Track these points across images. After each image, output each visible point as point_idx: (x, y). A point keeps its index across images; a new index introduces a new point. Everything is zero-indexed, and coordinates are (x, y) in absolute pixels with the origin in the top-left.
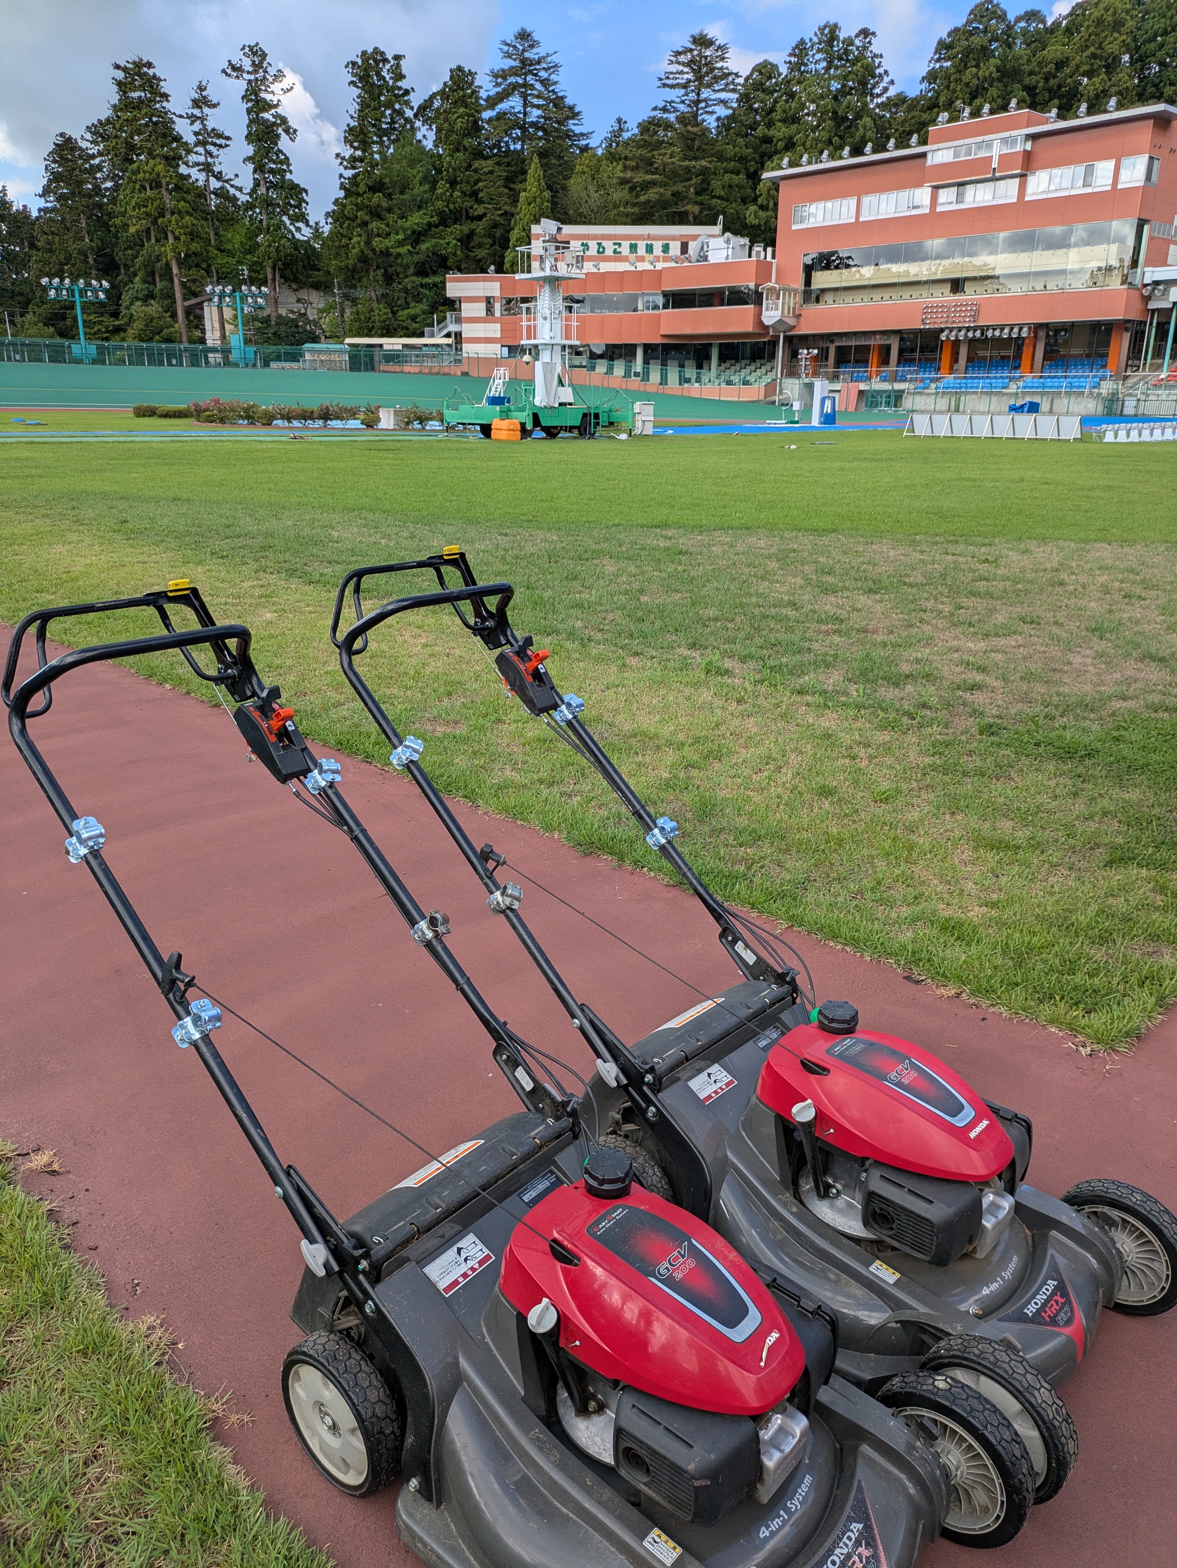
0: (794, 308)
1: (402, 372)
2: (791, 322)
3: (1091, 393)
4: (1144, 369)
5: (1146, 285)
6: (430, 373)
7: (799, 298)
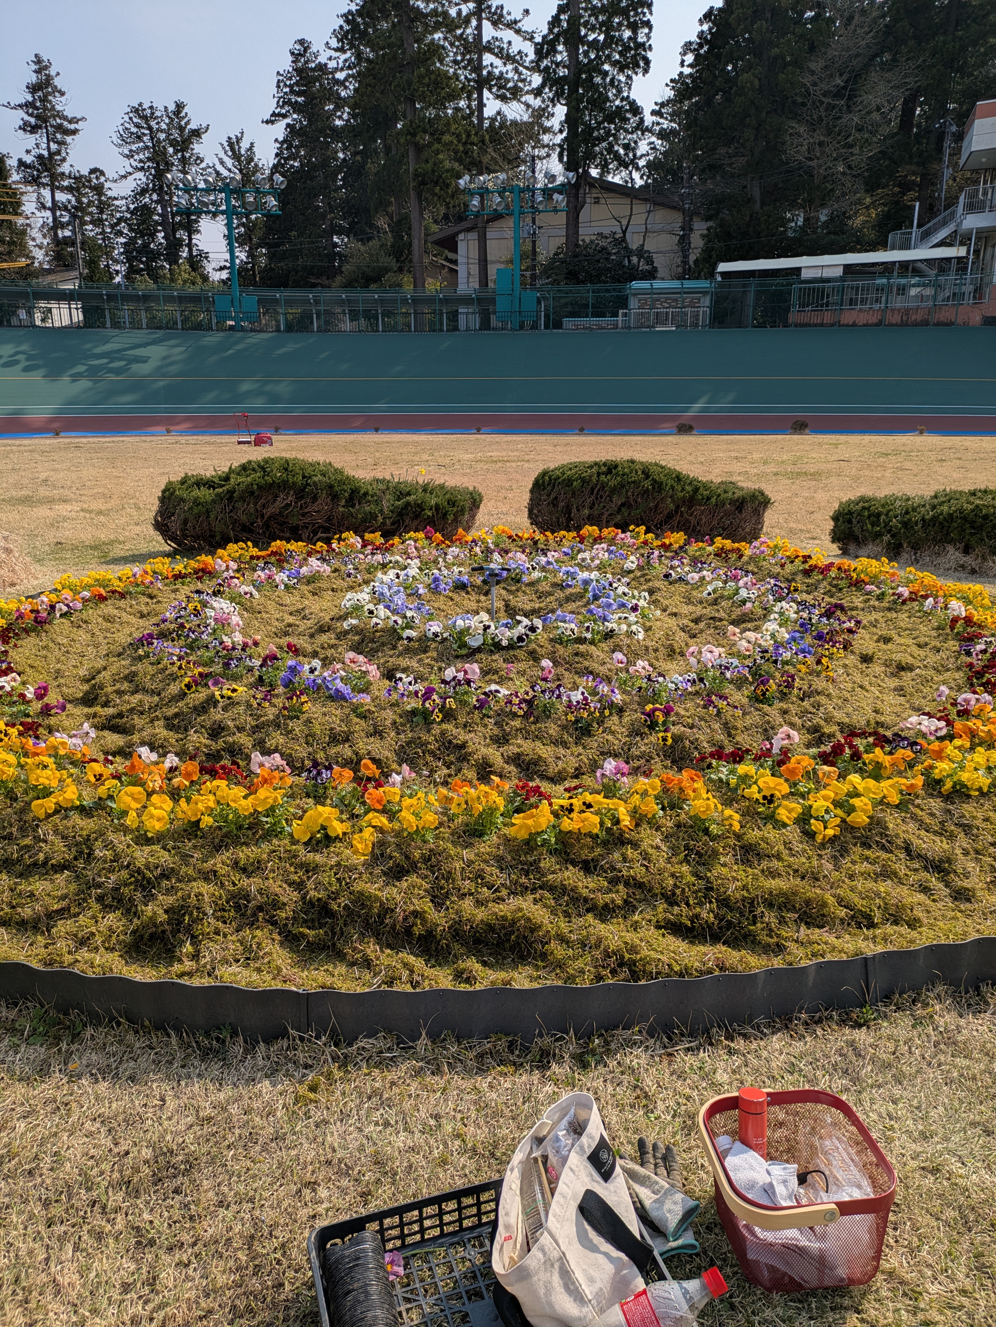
1: (837, 324)
6: (903, 324)
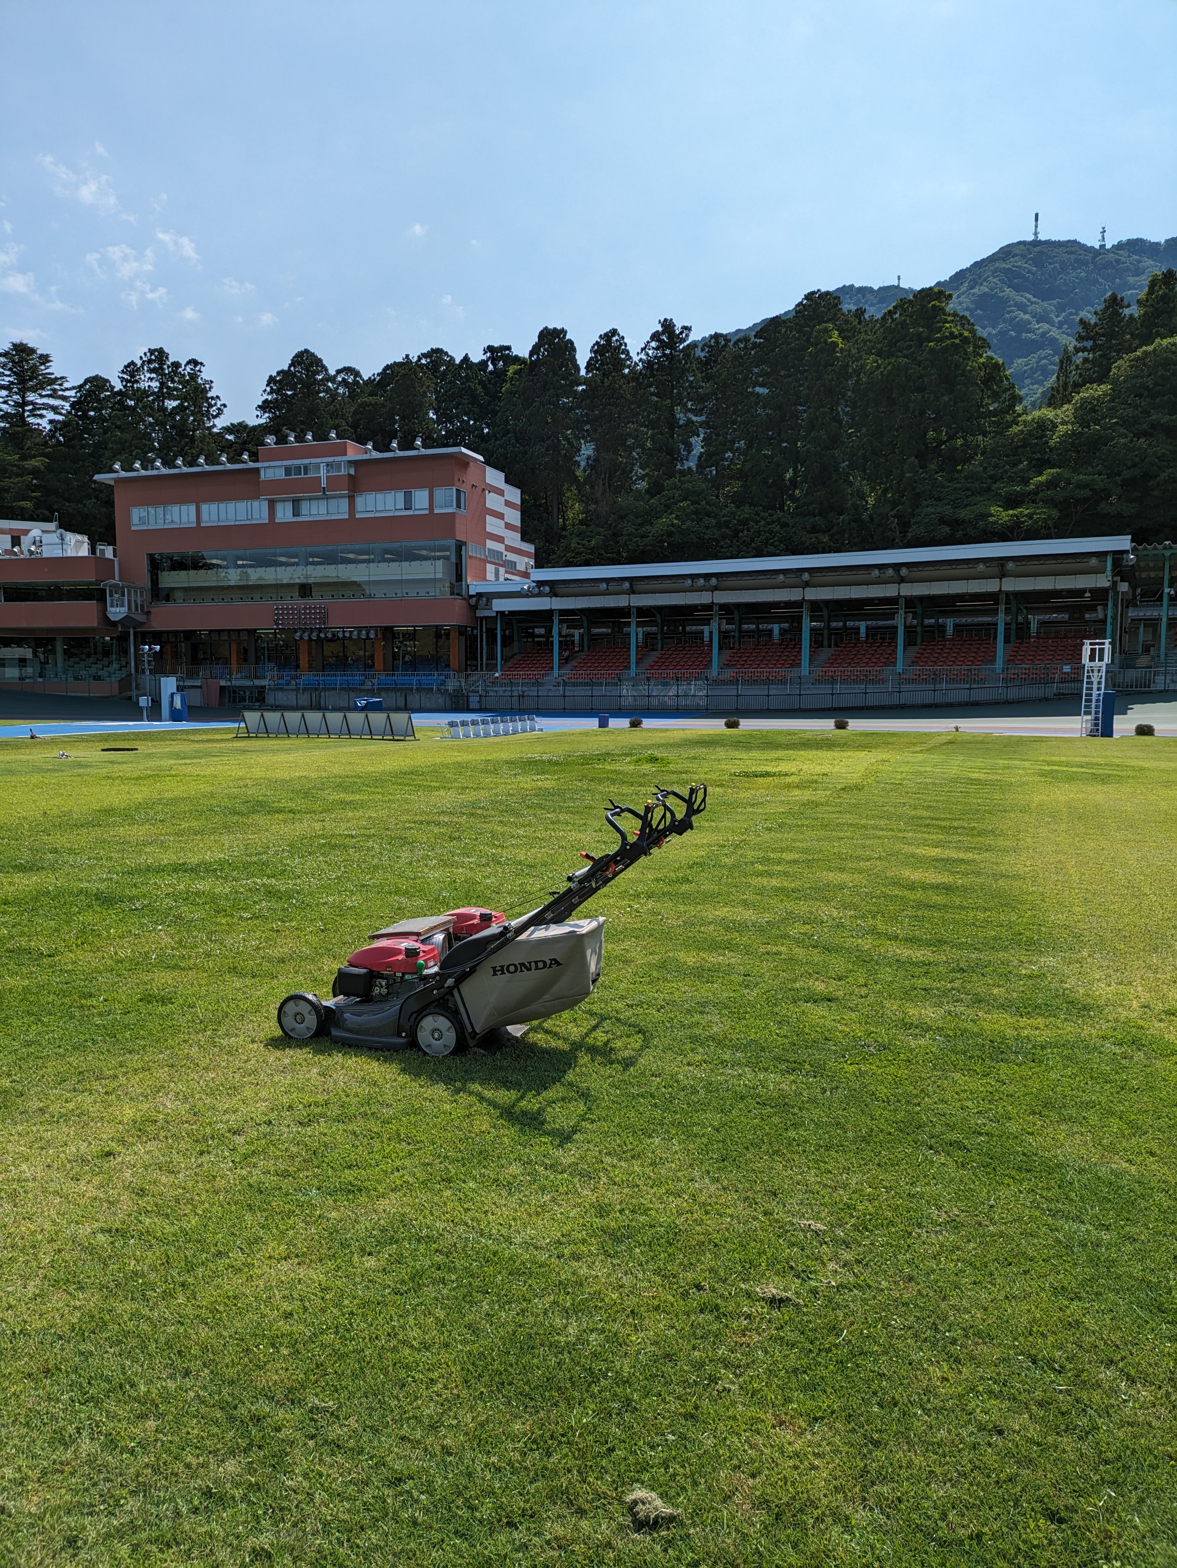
0: (142, 606)
2: (141, 618)
3: (439, 690)
4: (482, 669)
5: (472, 596)
7: (147, 596)
